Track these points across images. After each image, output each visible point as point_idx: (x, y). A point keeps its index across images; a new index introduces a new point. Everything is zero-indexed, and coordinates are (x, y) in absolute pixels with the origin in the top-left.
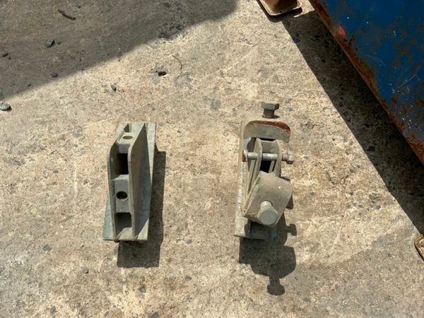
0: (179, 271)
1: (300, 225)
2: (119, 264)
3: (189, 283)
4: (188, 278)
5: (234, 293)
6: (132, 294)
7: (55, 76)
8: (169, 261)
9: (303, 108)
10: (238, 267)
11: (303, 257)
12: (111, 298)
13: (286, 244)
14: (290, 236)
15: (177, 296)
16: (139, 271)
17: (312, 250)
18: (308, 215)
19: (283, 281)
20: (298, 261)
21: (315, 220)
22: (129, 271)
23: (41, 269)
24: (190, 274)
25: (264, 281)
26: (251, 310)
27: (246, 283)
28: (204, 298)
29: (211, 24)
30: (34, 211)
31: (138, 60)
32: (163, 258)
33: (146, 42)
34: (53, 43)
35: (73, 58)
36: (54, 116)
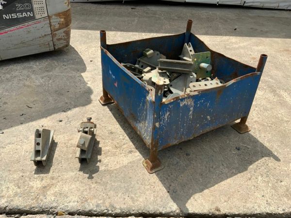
0: (56, 175)
1: (102, 160)
2: (35, 174)
3: (60, 178)
4: (60, 176)
5: (75, 179)
6: (38, 181)
7: (22, 124)
8: (53, 172)
9: (110, 128)
10: (78, 172)
11: (102, 168)
12: (30, 183)
13: (97, 165)
14: (98, 163)
15: (54, 181)
16: (42, 175)
17: (105, 166)
18: (106, 157)
19: (93, 175)
20: (100, 170)
21: (108, 158)
22: (38, 175)
23: (6, 176)
24: (60, 175)
25: (87, 175)
26: (80, 184)
27: (80, 177)
28: (64, 181)
29: (81, 107)
30: (7, 161)
31: (53, 118)
32: (51, 171)
33: (57, 113)
34: (23, 114)
35: (29, 118)
36: (19, 134)
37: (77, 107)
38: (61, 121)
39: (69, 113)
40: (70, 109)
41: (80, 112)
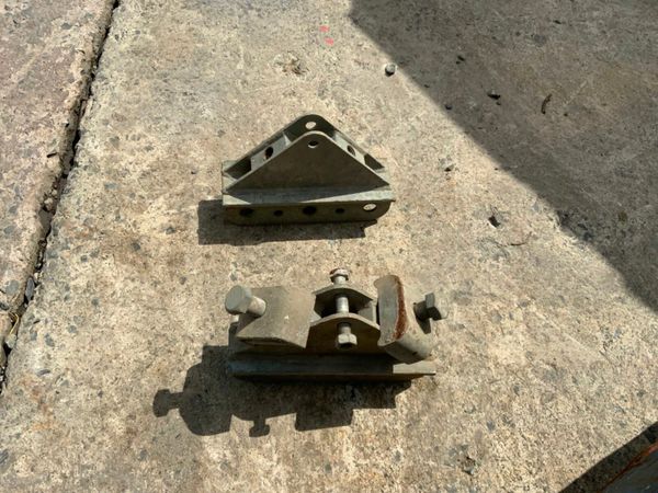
0: (192, 269)
1: (268, 442)
2: (203, 204)
3: (177, 282)
4: (183, 280)
5: (159, 342)
6: (165, 220)
7: (448, 108)
8: (207, 256)
9: (501, 449)
10: (198, 345)
11: (214, 448)
12: (161, 199)
13: (234, 418)
14: (248, 425)
15: (159, 270)
16: (195, 224)
17: (225, 464)
18: (286, 458)
19: (175, 414)
20: (206, 439)
21: (280, 470)
22: (194, 214)
23: (196, 132)
24: (189, 282)
25: (176, 385)
26: (133, 366)
27: (173, 358)
28: (156, 303)
30: (264, 116)
32: (210, 249)
33: (540, 196)
34: (496, 97)
35: (481, 120)
36: (390, 115)
37: (613, 264)
38: (493, 221)
39: (563, 243)
40: (587, 237)
41: (585, 281)
